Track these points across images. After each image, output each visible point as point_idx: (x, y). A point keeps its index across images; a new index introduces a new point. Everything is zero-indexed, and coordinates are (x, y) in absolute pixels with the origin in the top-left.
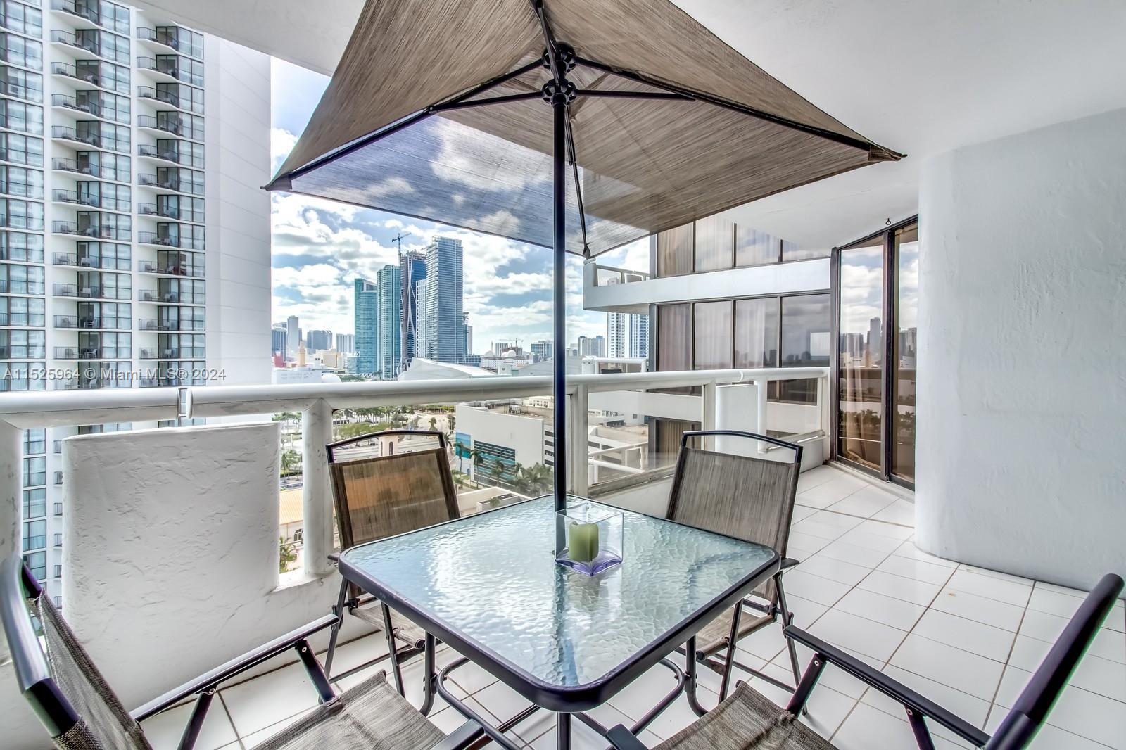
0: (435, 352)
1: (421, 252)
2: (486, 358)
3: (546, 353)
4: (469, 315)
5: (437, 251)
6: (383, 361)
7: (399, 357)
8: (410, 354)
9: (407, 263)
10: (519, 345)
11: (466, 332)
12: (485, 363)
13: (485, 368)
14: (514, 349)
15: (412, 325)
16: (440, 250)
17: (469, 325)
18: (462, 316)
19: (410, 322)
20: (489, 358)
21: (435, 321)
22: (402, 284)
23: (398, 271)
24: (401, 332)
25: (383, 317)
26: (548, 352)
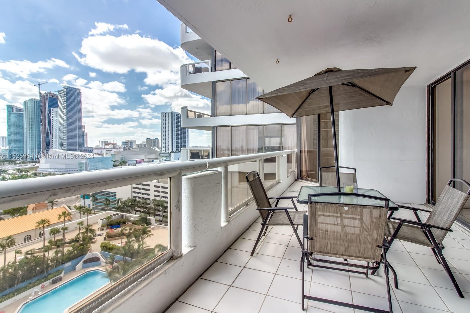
0: (65, 146)
1: (55, 93)
2: (96, 149)
3: (130, 146)
4: (85, 127)
5: (65, 93)
6: (28, 151)
7: (40, 148)
8: (48, 147)
9: (45, 98)
10: (115, 142)
11: (84, 135)
12: (96, 151)
13: (95, 153)
14: (112, 144)
15: (49, 132)
16: (67, 93)
17: (86, 131)
18: (81, 127)
19: (47, 130)
20: (98, 149)
21: (64, 129)
22: (41, 110)
23: (39, 102)
24: (41, 135)
25: (28, 126)
26: (130, 145)
